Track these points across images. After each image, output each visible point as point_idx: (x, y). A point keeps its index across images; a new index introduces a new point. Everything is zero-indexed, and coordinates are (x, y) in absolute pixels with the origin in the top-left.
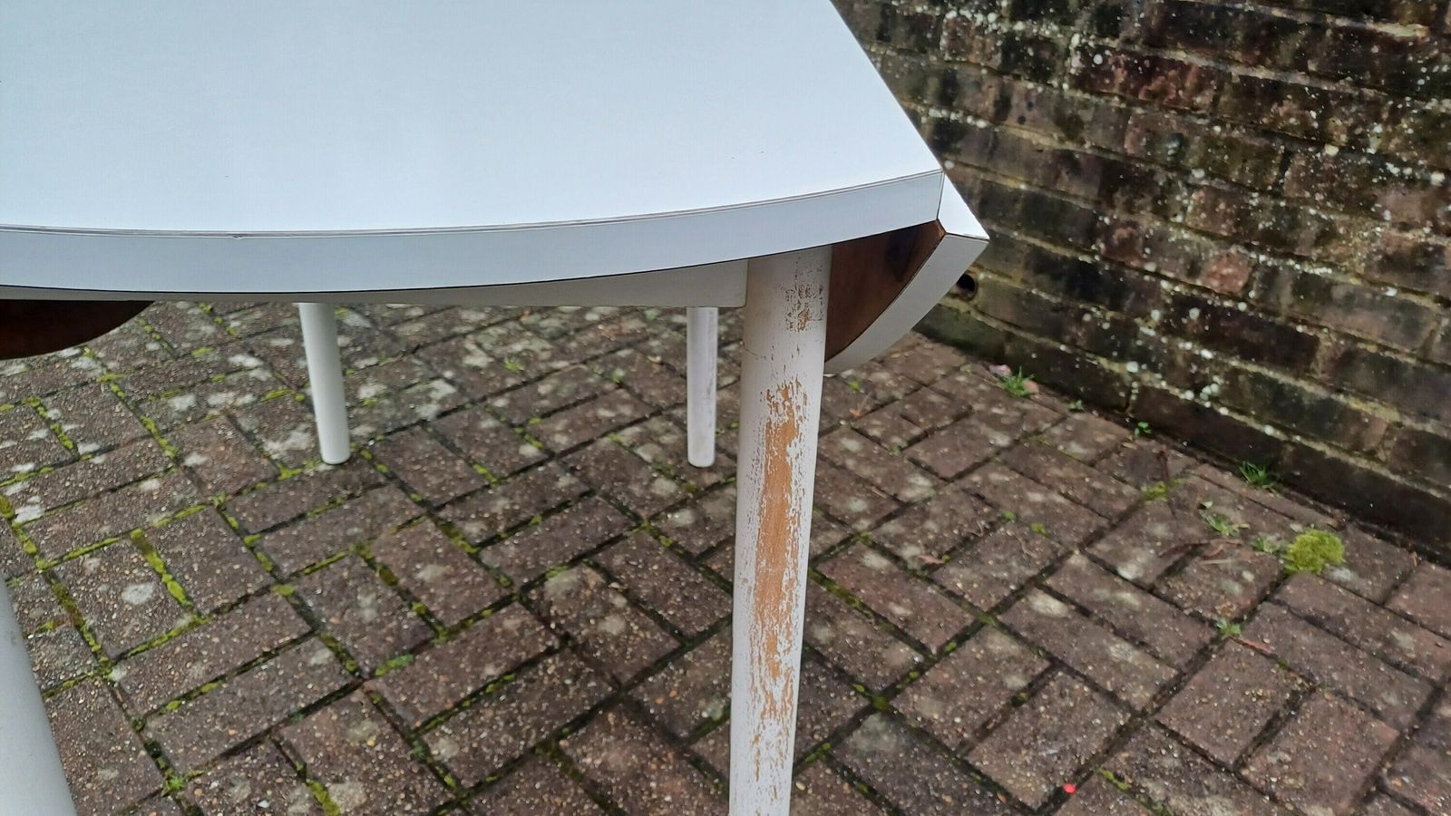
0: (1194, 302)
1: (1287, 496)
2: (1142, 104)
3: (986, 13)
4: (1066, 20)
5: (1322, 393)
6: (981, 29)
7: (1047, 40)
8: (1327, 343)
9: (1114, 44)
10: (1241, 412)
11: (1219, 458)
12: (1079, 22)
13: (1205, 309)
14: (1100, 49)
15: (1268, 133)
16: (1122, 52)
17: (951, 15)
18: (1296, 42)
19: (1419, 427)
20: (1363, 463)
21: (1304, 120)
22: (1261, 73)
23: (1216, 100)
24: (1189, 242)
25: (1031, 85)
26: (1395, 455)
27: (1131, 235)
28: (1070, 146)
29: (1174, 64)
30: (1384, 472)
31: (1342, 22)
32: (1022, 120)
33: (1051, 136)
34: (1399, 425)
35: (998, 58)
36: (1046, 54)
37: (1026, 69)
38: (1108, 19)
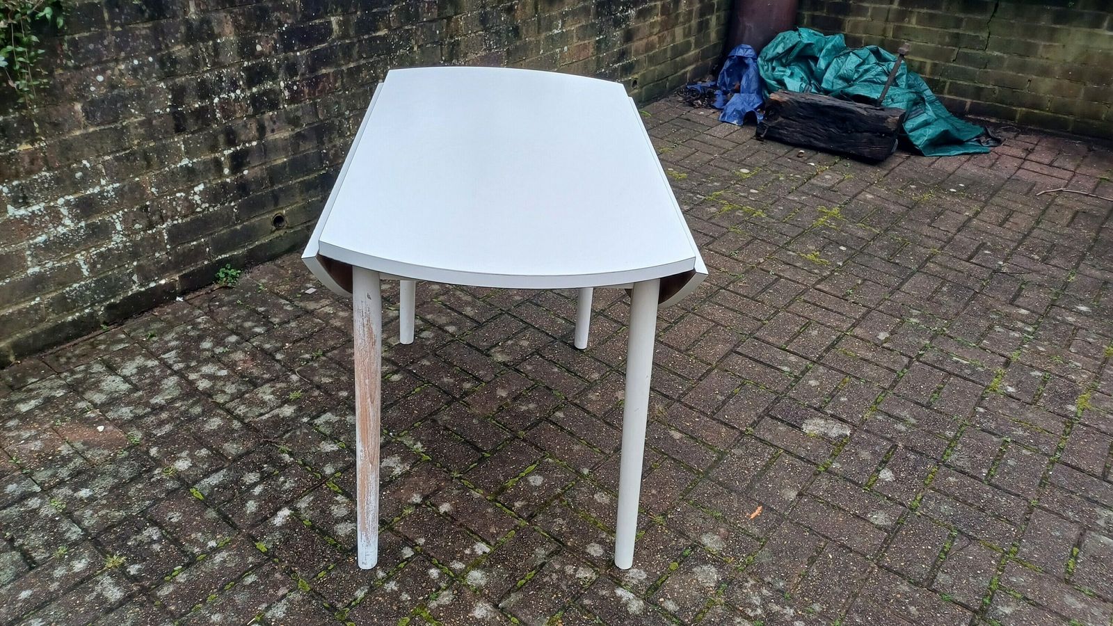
2: (318, 97)
3: (234, 92)
4: (274, 78)
6: (237, 98)
7: (270, 90)
9: (298, 78)
12: (280, 76)
14: (294, 83)
15: (362, 85)
16: (303, 80)
17: (216, 100)
18: (356, 49)
21: (370, 74)
22: (352, 65)
23: (342, 82)
25: (271, 113)
27: (335, 151)
28: (298, 130)
29: (323, 75)
31: (366, 37)
32: (273, 131)
33: (288, 130)
35: (251, 110)
36: (273, 96)
37: (266, 107)
38: (291, 69)
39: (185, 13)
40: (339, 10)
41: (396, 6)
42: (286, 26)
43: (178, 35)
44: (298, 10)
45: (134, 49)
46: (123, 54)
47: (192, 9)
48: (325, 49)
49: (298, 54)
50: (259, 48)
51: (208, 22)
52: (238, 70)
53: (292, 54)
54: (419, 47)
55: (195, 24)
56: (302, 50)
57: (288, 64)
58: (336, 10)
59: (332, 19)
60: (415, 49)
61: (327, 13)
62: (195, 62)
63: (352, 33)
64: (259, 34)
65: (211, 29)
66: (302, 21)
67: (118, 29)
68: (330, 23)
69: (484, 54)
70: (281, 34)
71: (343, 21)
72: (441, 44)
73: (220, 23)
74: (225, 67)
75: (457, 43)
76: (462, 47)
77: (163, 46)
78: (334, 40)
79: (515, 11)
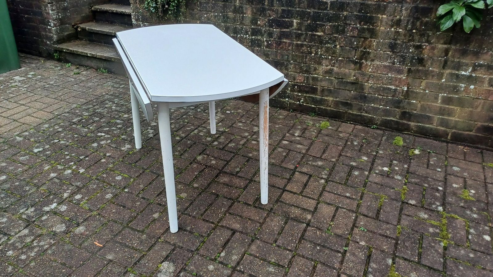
0: (295, 85)
1: (318, 117)
2: (279, 50)
3: (246, 35)
4: (262, 36)
5: (320, 97)
6: (246, 38)
7: (259, 39)
8: (319, 88)
9: (272, 39)
10: (308, 104)
11: (306, 113)
12: (265, 36)
13: (298, 86)
14: (270, 41)
15: (302, 53)
16: (274, 41)
17: (239, 36)
18: (304, 37)
19: (336, 100)
20: (329, 108)
21: (308, 50)
22: (299, 43)
23: (292, 48)
24: (292, 74)
25: (258, 48)
26: (334, 106)
28: (268, 59)
29: (284, 42)
30: (333, 109)
31: (310, 33)
34: (333, 100)
35: (250, 44)
36: (260, 42)
37: (256, 45)
38: (270, 35)
39: (235, 2)
40: (299, 18)
41: (331, 24)
42: (272, 17)
43: (231, 9)
44: (279, 12)
45: (216, 10)
46: (213, 10)
47: (238, 2)
48: (288, 32)
49: (275, 30)
50: (259, 22)
51: (242, 8)
52: (249, 28)
53: (272, 29)
54: (341, 47)
55: (238, 7)
56: (277, 29)
57: (269, 32)
58: (297, 17)
59: (294, 20)
60: (338, 47)
61: (292, 17)
62: (234, 20)
63: (303, 29)
64: (260, 17)
65: (243, 10)
66: (280, 18)
67: (214, 2)
68: (293, 22)
69: (388, 64)
70: (269, 20)
71: (300, 23)
72: (356, 50)
73: (246, 9)
74: (245, 25)
75: (369, 53)
76: (372, 56)
77: (226, 12)
78: (293, 30)
79: (424, 49)
